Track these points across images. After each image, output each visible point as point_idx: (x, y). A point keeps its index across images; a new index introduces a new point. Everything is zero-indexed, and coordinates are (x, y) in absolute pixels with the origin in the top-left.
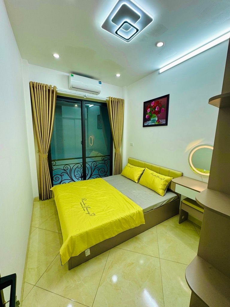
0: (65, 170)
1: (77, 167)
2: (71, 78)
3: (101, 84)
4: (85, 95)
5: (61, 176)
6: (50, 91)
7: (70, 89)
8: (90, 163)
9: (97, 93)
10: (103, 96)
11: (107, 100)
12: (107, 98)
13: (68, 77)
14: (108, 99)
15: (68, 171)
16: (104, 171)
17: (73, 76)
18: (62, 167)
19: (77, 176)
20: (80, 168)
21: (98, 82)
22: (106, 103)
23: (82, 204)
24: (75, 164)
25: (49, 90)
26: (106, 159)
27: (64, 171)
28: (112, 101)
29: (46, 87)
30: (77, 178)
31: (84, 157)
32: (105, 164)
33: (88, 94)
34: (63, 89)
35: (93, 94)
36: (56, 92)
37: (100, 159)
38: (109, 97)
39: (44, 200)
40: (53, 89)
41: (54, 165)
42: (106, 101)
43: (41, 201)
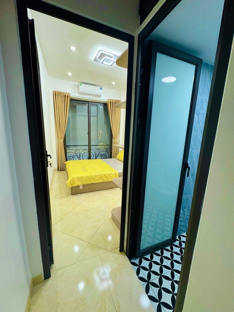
0: (76, 154)
1: (85, 152)
4: (90, 98)
5: (73, 158)
7: (79, 94)
8: (95, 150)
9: (99, 96)
12: (107, 100)
13: (78, 86)
16: (106, 157)
17: (81, 85)
18: (73, 151)
19: (84, 159)
20: (87, 154)
21: (99, 88)
22: (107, 103)
25: (65, 96)
26: (108, 148)
28: (110, 102)
29: (63, 93)
31: (89, 145)
32: (107, 152)
33: (93, 97)
35: (96, 97)
36: (70, 97)
39: (60, 171)
40: (68, 95)
41: (68, 150)
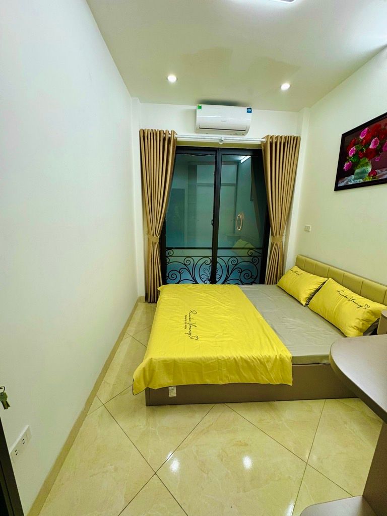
0: (185, 265)
1: (205, 262)
2: (199, 112)
3: (251, 112)
4: (220, 138)
5: (180, 273)
6: (166, 139)
7: (196, 133)
8: (226, 259)
9: (243, 131)
10: (255, 137)
11: (262, 142)
12: (263, 138)
13: (195, 111)
14: (264, 140)
15: (190, 268)
16: (250, 276)
17: (200, 107)
18: (181, 260)
19: (203, 276)
20: (209, 265)
21: (245, 109)
22: (261, 150)
23: (188, 317)
24: (201, 257)
25: (164, 139)
26: (257, 254)
27: (184, 267)
28: (271, 144)
29: (160, 134)
30: (204, 280)
31: (214, 248)
32: (253, 263)
33: (225, 136)
34: (186, 134)
35: (236, 134)
36: (175, 141)
37: (244, 252)
38: (268, 136)
39: (150, 302)
40: (170, 136)
41: (171, 256)
42: (260, 145)
43: (147, 303)
